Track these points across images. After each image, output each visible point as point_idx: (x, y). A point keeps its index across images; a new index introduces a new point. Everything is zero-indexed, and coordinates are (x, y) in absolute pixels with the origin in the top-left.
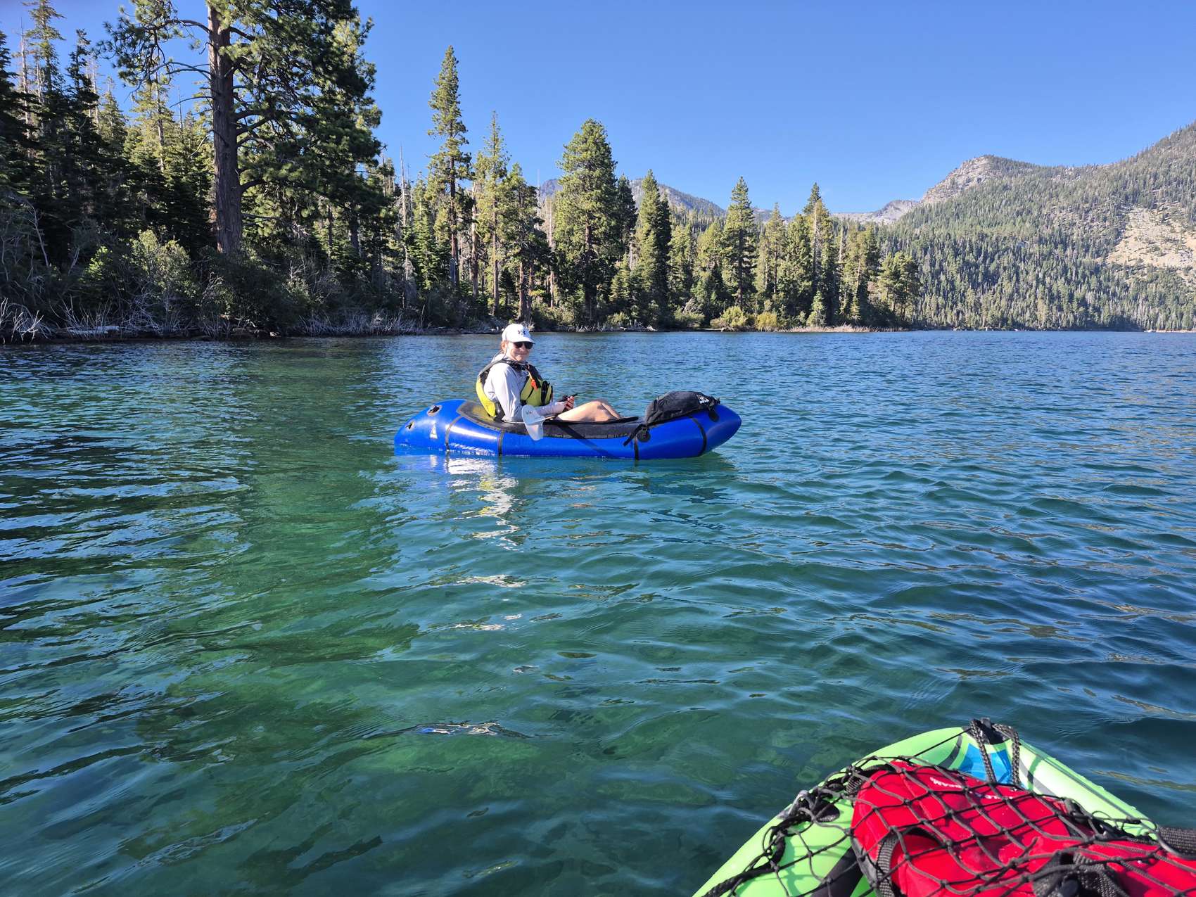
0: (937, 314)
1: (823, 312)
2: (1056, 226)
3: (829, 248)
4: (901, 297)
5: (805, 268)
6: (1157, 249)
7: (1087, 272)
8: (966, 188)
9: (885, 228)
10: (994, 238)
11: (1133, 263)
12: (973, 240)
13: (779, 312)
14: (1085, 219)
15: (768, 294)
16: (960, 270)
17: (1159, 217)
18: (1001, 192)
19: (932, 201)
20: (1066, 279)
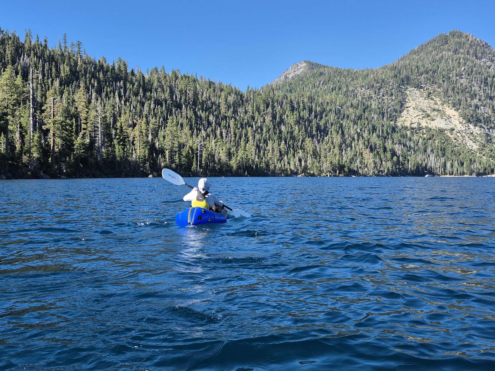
7: (389, 130)
10: (320, 102)
11: (415, 126)
12: (305, 102)
14: (379, 94)
17: (425, 94)
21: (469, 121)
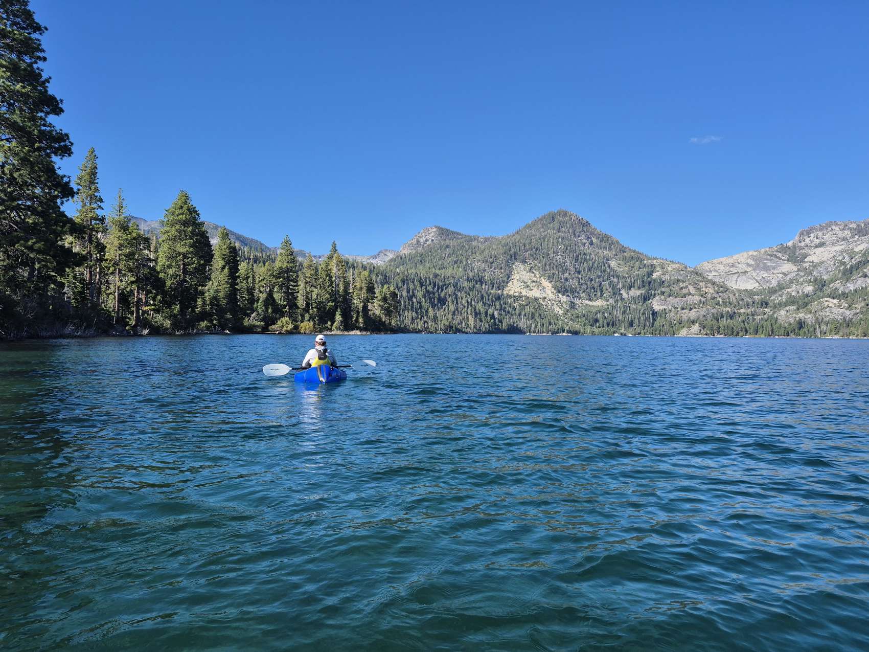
0: (412, 323)
1: (342, 322)
2: (476, 271)
3: (344, 282)
4: (388, 313)
5: (330, 294)
6: (528, 286)
7: (494, 299)
8: (425, 245)
9: (379, 267)
10: (442, 277)
11: (517, 294)
12: (431, 277)
13: (315, 321)
14: (491, 268)
15: (306, 310)
16: (424, 296)
17: (528, 268)
18: (445, 249)
19: (406, 252)
20: (483, 303)
21: (559, 291)
